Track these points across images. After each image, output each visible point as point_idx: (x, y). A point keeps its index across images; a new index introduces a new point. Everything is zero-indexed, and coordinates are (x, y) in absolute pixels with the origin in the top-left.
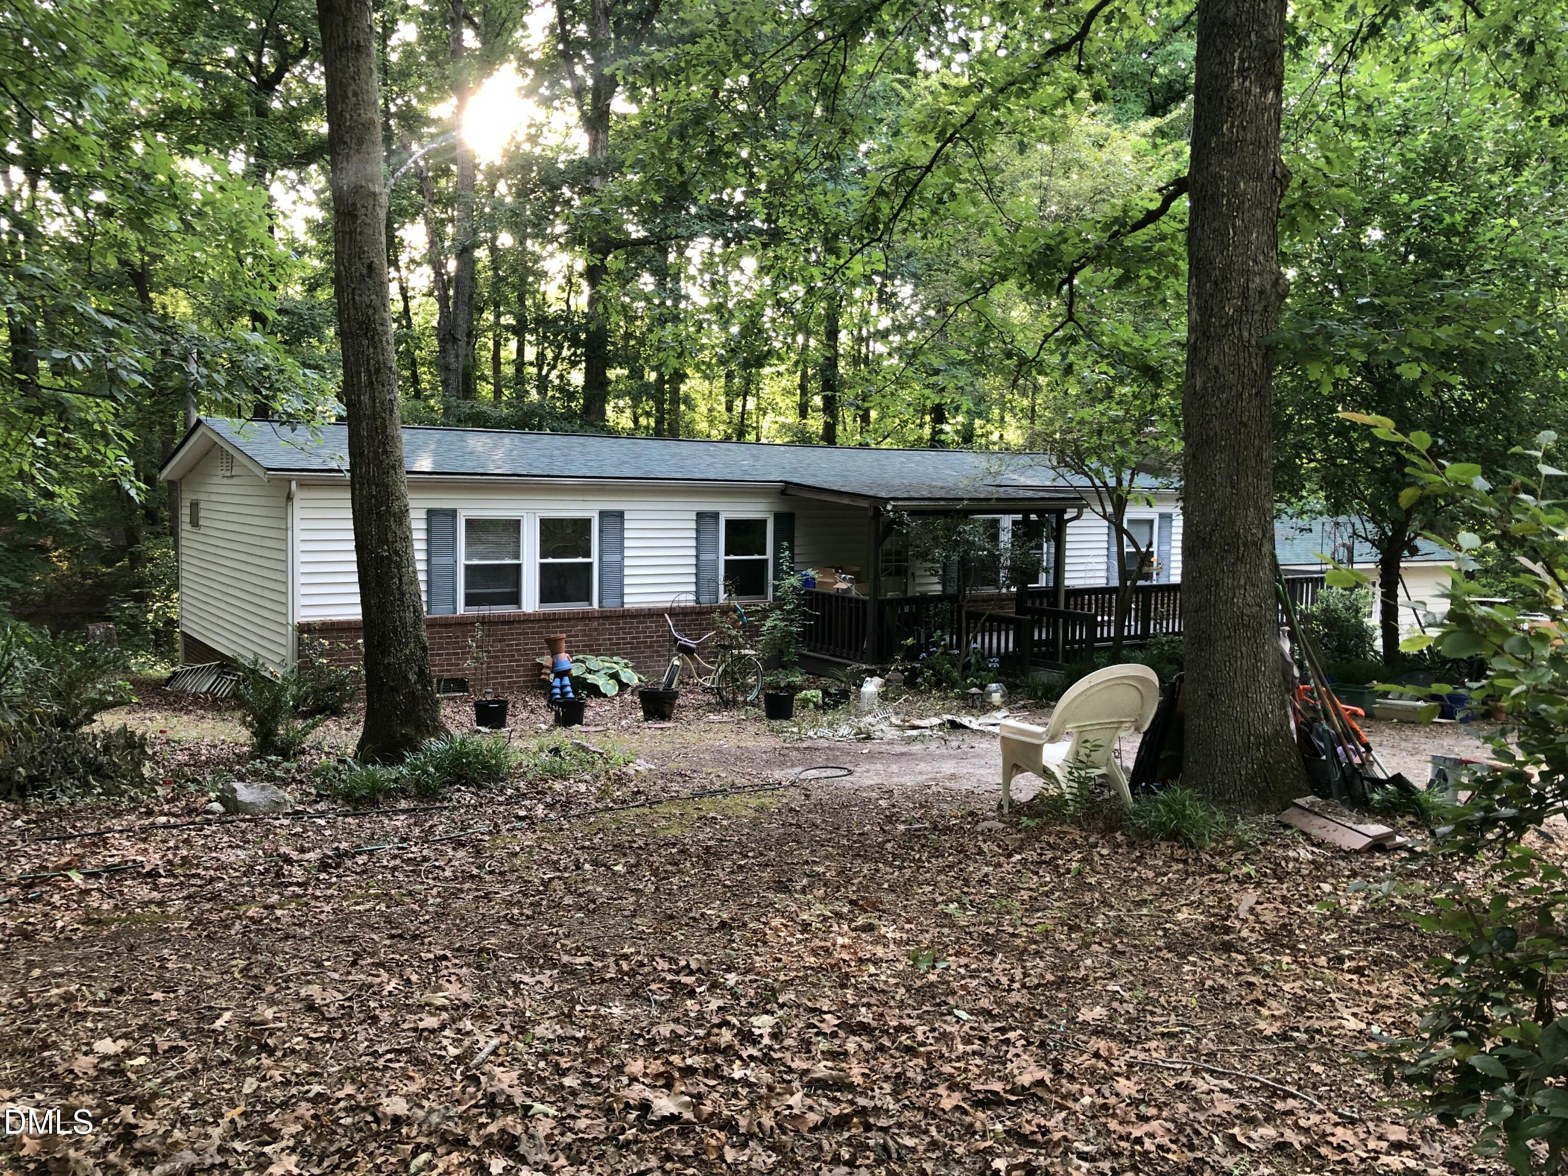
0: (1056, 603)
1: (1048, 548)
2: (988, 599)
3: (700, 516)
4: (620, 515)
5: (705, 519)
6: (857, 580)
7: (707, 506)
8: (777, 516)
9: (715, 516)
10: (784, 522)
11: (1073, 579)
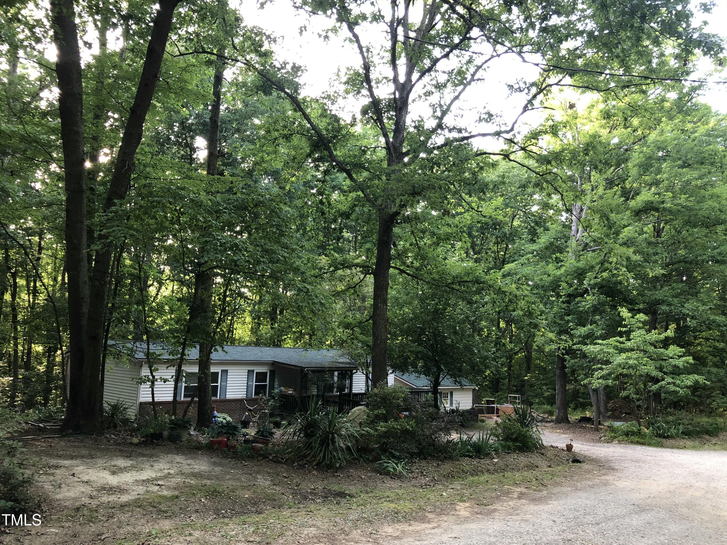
0: (350, 398)
1: (348, 382)
2: (331, 397)
3: (249, 371)
4: (227, 371)
5: (250, 372)
6: (295, 390)
7: (251, 368)
8: (270, 371)
9: (253, 371)
10: (272, 373)
11: (355, 390)
